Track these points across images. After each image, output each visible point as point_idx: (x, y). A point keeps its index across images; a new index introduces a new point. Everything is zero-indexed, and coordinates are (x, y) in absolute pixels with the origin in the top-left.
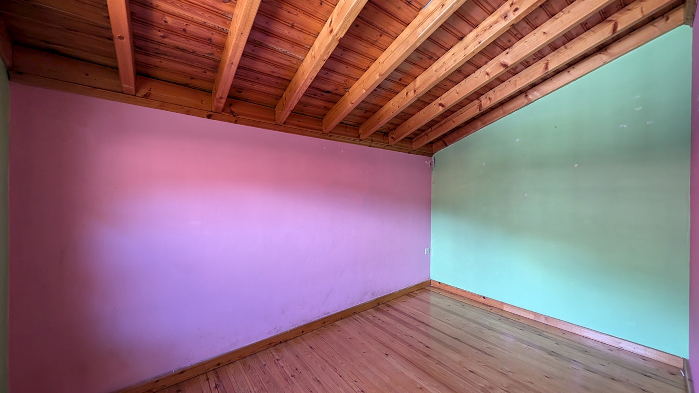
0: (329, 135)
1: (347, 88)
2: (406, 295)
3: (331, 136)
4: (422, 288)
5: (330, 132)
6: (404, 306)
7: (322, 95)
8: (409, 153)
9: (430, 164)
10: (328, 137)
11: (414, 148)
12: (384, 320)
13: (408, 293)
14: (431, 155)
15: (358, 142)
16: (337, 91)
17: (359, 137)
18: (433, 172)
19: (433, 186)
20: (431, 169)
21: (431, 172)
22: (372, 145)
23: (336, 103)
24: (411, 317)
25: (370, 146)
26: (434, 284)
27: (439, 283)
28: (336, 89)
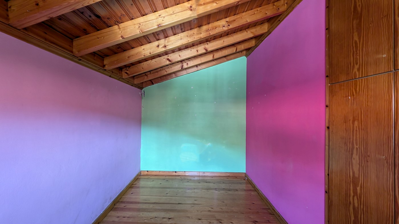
0: (79, 59)
1: (118, 22)
2: (130, 188)
3: (80, 60)
4: (137, 179)
5: (80, 57)
6: (134, 197)
7: (90, 16)
8: (132, 86)
9: (141, 95)
10: (77, 60)
11: (135, 83)
12: (128, 215)
13: (131, 186)
14: (141, 88)
15: (102, 71)
16: (108, 20)
17: (104, 66)
18: (143, 100)
19: (143, 109)
20: (141, 98)
21: (141, 100)
22: (112, 76)
23: (98, 30)
24: (146, 203)
25: (110, 77)
26: (144, 173)
27: (147, 171)
28: (108, 18)
